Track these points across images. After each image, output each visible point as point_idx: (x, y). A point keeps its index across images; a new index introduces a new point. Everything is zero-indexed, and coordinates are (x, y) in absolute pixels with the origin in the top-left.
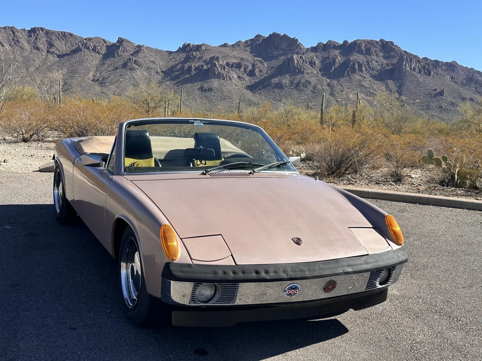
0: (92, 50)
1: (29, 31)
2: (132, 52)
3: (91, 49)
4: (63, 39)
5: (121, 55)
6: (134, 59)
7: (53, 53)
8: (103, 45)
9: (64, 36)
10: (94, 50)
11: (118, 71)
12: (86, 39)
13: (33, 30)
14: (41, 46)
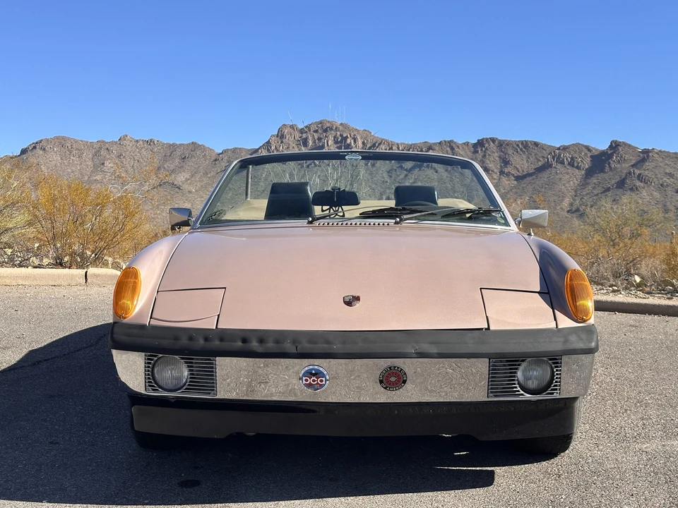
0: (569, 164)
1: (475, 145)
2: (633, 162)
3: (566, 163)
4: (524, 152)
5: (615, 168)
6: (637, 172)
7: (508, 174)
8: (586, 154)
9: (526, 147)
10: (571, 164)
11: (609, 194)
12: (559, 149)
13: (481, 143)
14: (491, 166)
